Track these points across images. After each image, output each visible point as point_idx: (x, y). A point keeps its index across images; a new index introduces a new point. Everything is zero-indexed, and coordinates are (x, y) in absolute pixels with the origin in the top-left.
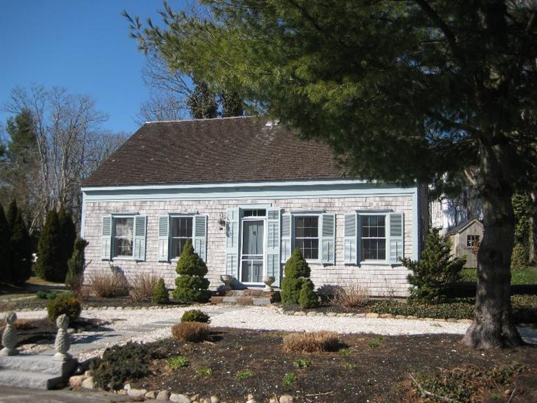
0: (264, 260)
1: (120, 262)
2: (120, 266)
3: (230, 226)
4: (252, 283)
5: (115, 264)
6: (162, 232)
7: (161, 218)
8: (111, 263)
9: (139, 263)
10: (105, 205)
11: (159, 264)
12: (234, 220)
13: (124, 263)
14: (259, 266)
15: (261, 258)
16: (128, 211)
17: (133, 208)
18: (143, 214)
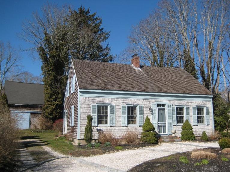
0: (166, 124)
1: (102, 127)
2: (102, 129)
3: (153, 110)
4: (162, 134)
5: (99, 128)
6: (123, 113)
7: (122, 106)
8: (97, 127)
9: (112, 127)
10: (92, 98)
11: (122, 127)
12: (155, 108)
13: (104, 127)
14: (164, 126)
15: (165, 123)
16: (105, 102)
17: (108, 101)
18: (113, 104)
